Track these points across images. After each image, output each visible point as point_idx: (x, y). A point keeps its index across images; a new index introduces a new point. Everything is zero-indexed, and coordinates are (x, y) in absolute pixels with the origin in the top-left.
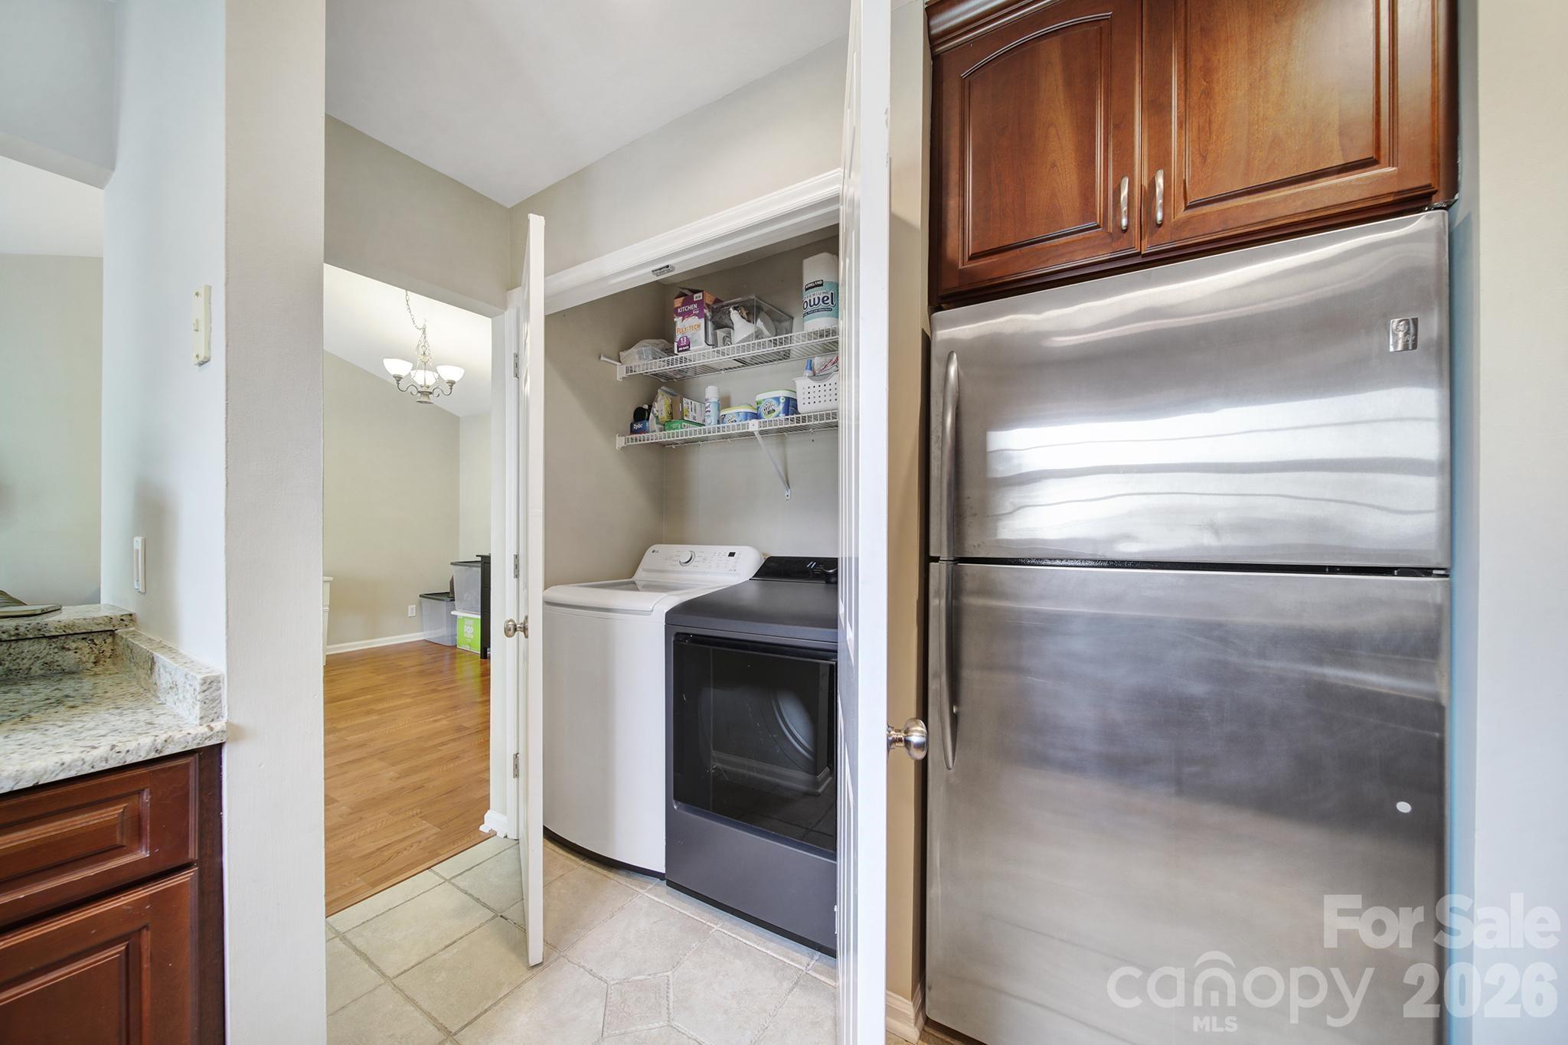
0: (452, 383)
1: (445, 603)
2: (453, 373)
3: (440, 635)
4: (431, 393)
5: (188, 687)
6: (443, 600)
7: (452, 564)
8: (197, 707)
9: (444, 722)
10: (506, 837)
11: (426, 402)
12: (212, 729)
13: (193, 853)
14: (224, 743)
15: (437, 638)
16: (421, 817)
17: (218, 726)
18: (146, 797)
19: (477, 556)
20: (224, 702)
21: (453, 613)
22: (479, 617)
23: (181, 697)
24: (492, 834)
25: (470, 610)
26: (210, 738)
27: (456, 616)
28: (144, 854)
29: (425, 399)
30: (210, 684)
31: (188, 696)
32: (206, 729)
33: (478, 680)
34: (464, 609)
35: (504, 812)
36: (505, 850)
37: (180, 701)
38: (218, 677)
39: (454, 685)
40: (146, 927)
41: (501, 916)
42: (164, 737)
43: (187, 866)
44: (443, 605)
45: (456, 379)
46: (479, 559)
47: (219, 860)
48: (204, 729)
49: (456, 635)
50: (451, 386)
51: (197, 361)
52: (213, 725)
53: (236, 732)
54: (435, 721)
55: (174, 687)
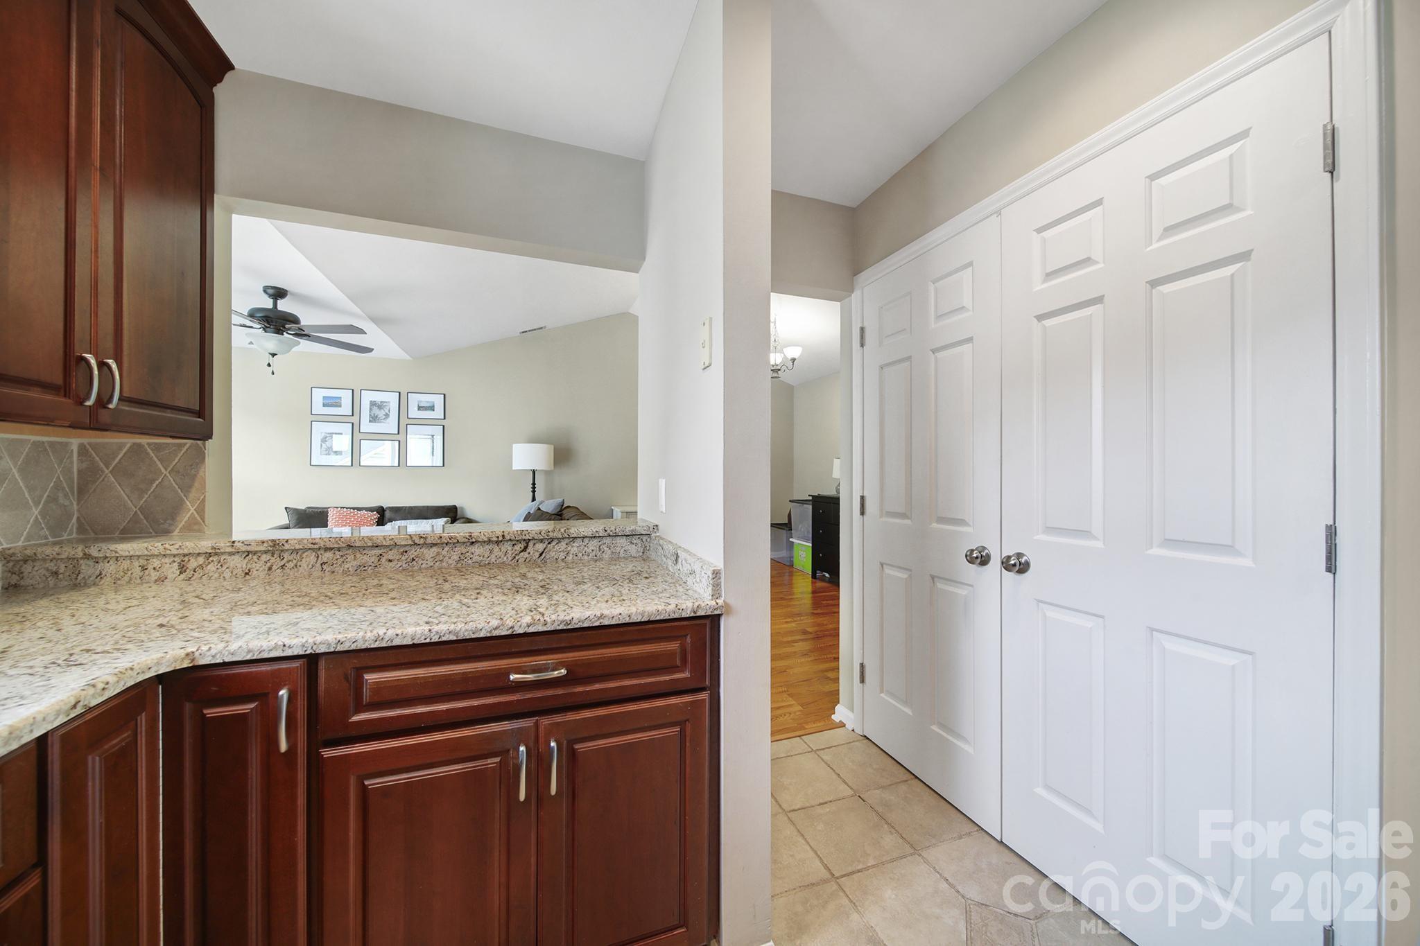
0: (793, 360)
1: (785, 531)
2: (794, 352)
3: (781, 556)
4: (779, 370)
5: (703, 574)
6: (784, 529)
7: (790, 501)
8: (710, 589)
9: (793, 625)
10: (853, 730)
11: (776, 377)
12: (717, 604)
13: (707, 683)
14: (722, 614)
15: (780, 558)
16: (788, 695)
17: (720, 602)
18: (688, 639)
19: (809, 496)
20: (723, 588)
21: (791, 540)
22: (811, 545)
23: (698, 580)
24: (842, 725)
25: (804, 538)
26: (716, 609)
27: (793, 542)
28: (687, 675)
29: (775, 375)
30: (716, 573)
31: (703, 580)
32: (715, 603)
33: (810, 595)
34: (799, 537)
35: (852, 709)
36: (854, 741)
37: (697, 583)
38: (719, 570)
39: (790, 597)
40: (688, 720)
41: (859, 796)
42: (697, 604)
43: (703, 689)
44: (784, 532)
45: (796, 357)
46: (811, 498)
47: (717, 690)
48: (713, 603)
49: (793, 557)
50: (793, 362)
51: (703, 367)
52: (718, 601)
53: (727, 608)
54: (787, 622)
55: (692, 573)
